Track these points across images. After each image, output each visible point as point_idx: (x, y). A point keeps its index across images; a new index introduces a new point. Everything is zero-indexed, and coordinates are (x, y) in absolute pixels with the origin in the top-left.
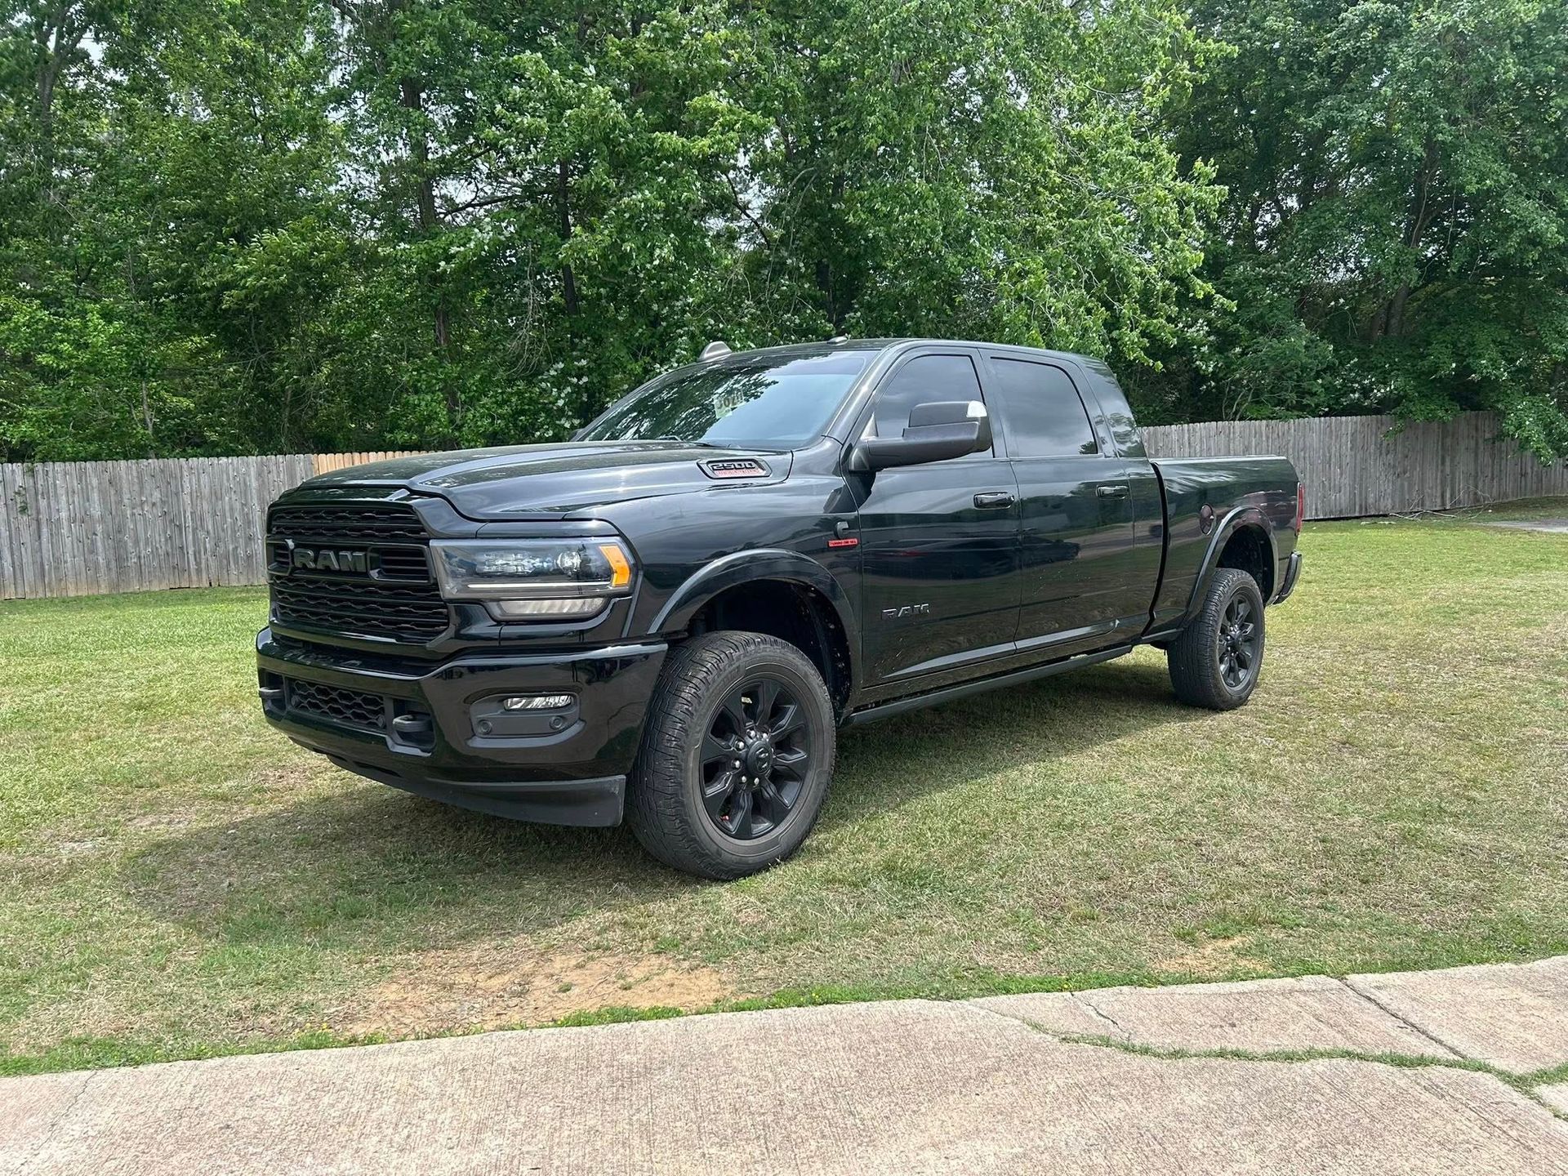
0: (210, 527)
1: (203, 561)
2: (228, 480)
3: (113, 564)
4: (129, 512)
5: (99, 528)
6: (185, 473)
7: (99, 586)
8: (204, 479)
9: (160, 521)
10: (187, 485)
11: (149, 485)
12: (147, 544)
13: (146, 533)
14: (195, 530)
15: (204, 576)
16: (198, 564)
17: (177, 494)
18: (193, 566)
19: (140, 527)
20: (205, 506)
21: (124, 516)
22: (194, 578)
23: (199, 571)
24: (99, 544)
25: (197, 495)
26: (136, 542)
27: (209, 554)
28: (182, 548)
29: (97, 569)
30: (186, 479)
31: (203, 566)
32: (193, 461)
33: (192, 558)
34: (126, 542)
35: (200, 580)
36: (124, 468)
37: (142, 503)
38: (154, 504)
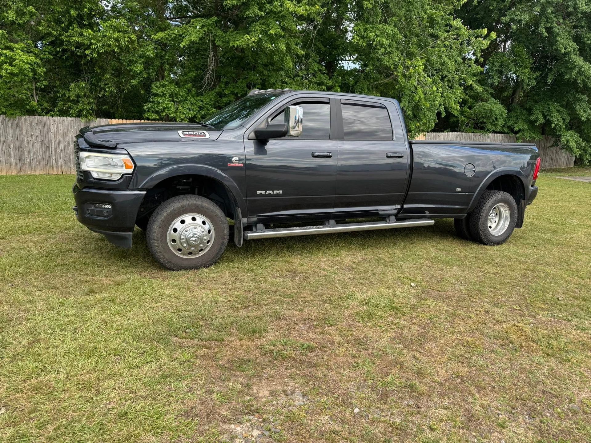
0: (63, 148)
1: (59, 163)
2: (71, 128)
3: (18, 162)
4: (26, 139)
5: (12, 146)
6: (52, 123)
7: (12, 171)
8: (60, 127)
9: (40, 144)
10: (52, 128)
11: (35, 127)
12: (34, 154)
13: (33, 149)
14: (55, 149)
15: (60, 169)
16: (57, 164)
17: (48, 132)
18: (55, 165)
19: (31, 146)
20: (61, 139)
21: (23, 140)
22: (55, 170)
23: (57, 167)
24: (12, 153)
25: (57, 134)
26: (29, 153)
27: (62, 160)
28: (49, 157)
29: (11, 163)
30: (52, 126)
31: (59, 165)
32: (55, 118)
33: (54, 161)
34: (24, 152)
35: (57, 171)
36: (25, 120)
37: (32, 135)
38: (37, 136)
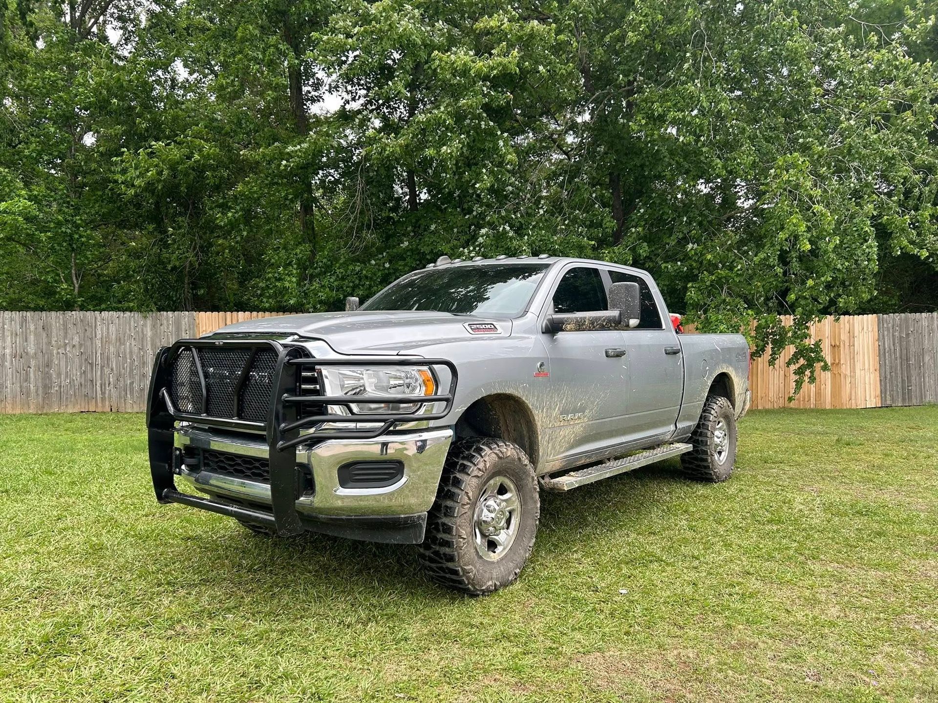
0: (114, 366)
1: (107, 392)
2: (130, 330)
3: (40, 391)
4: (55, 352)
5: (33, 363)
6: (98, 323)
7: (29, 407)
8: (112, 328)
9: (77, 360)
10: (99, 332)
11: (72, 331)
12: (67, 376)
13: (67, 368)
14: (102, 367)
15: (107, 403)
16: (103, 393)
17: (91, 339)
18: (99, 395)
19: (63, 364)
20: (112, 349)
21: (52, 354)
22: (100, 404)
23: (103, 399)
24: (32, 375)
25: (106, 341)
26: (59, 375)
27: (112, 386)
28: (92, 381)
29: (28, 394)
30: (99, 327)
31: (106, 396)
32: (105, 314)
33: (99, 389)
34: (51, 374)
35: (103, 406)
36: (55, 318)
37: (66, 345)
38: (74, 346)
